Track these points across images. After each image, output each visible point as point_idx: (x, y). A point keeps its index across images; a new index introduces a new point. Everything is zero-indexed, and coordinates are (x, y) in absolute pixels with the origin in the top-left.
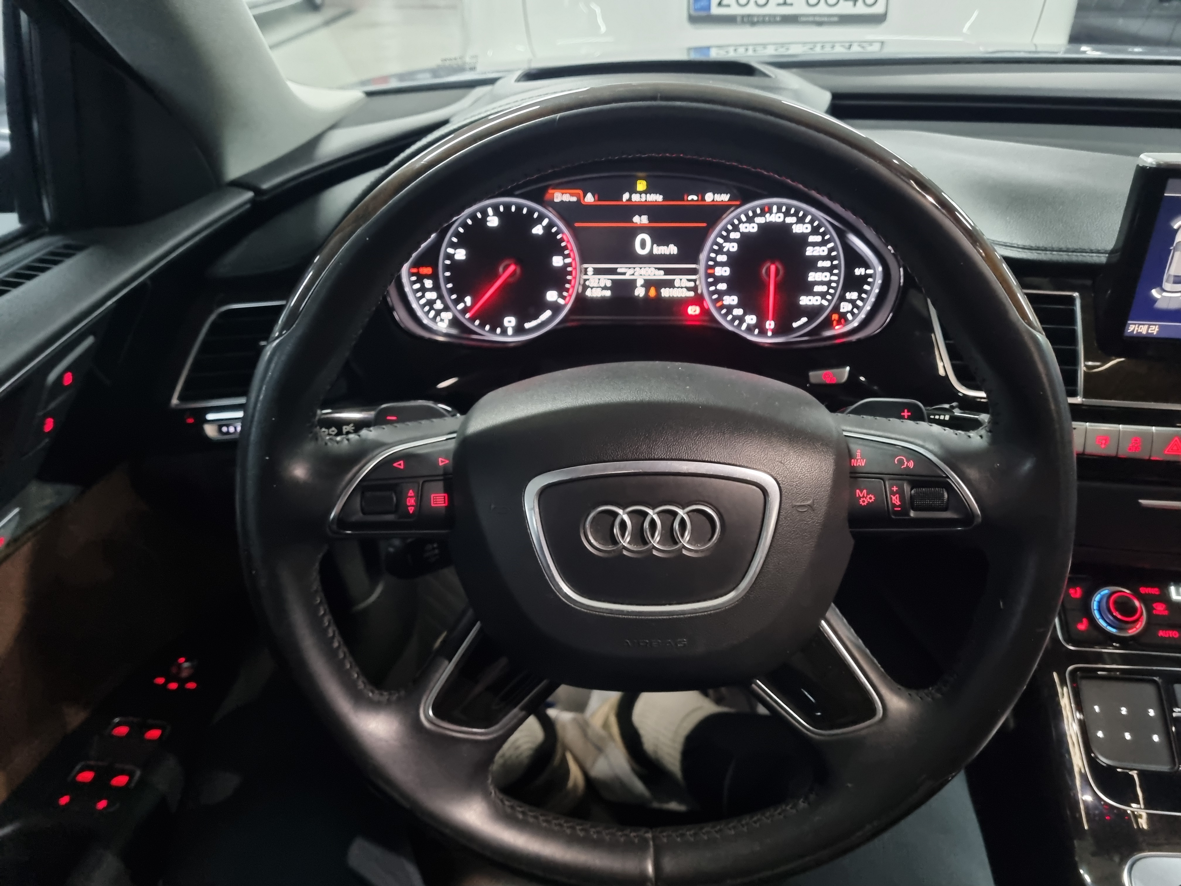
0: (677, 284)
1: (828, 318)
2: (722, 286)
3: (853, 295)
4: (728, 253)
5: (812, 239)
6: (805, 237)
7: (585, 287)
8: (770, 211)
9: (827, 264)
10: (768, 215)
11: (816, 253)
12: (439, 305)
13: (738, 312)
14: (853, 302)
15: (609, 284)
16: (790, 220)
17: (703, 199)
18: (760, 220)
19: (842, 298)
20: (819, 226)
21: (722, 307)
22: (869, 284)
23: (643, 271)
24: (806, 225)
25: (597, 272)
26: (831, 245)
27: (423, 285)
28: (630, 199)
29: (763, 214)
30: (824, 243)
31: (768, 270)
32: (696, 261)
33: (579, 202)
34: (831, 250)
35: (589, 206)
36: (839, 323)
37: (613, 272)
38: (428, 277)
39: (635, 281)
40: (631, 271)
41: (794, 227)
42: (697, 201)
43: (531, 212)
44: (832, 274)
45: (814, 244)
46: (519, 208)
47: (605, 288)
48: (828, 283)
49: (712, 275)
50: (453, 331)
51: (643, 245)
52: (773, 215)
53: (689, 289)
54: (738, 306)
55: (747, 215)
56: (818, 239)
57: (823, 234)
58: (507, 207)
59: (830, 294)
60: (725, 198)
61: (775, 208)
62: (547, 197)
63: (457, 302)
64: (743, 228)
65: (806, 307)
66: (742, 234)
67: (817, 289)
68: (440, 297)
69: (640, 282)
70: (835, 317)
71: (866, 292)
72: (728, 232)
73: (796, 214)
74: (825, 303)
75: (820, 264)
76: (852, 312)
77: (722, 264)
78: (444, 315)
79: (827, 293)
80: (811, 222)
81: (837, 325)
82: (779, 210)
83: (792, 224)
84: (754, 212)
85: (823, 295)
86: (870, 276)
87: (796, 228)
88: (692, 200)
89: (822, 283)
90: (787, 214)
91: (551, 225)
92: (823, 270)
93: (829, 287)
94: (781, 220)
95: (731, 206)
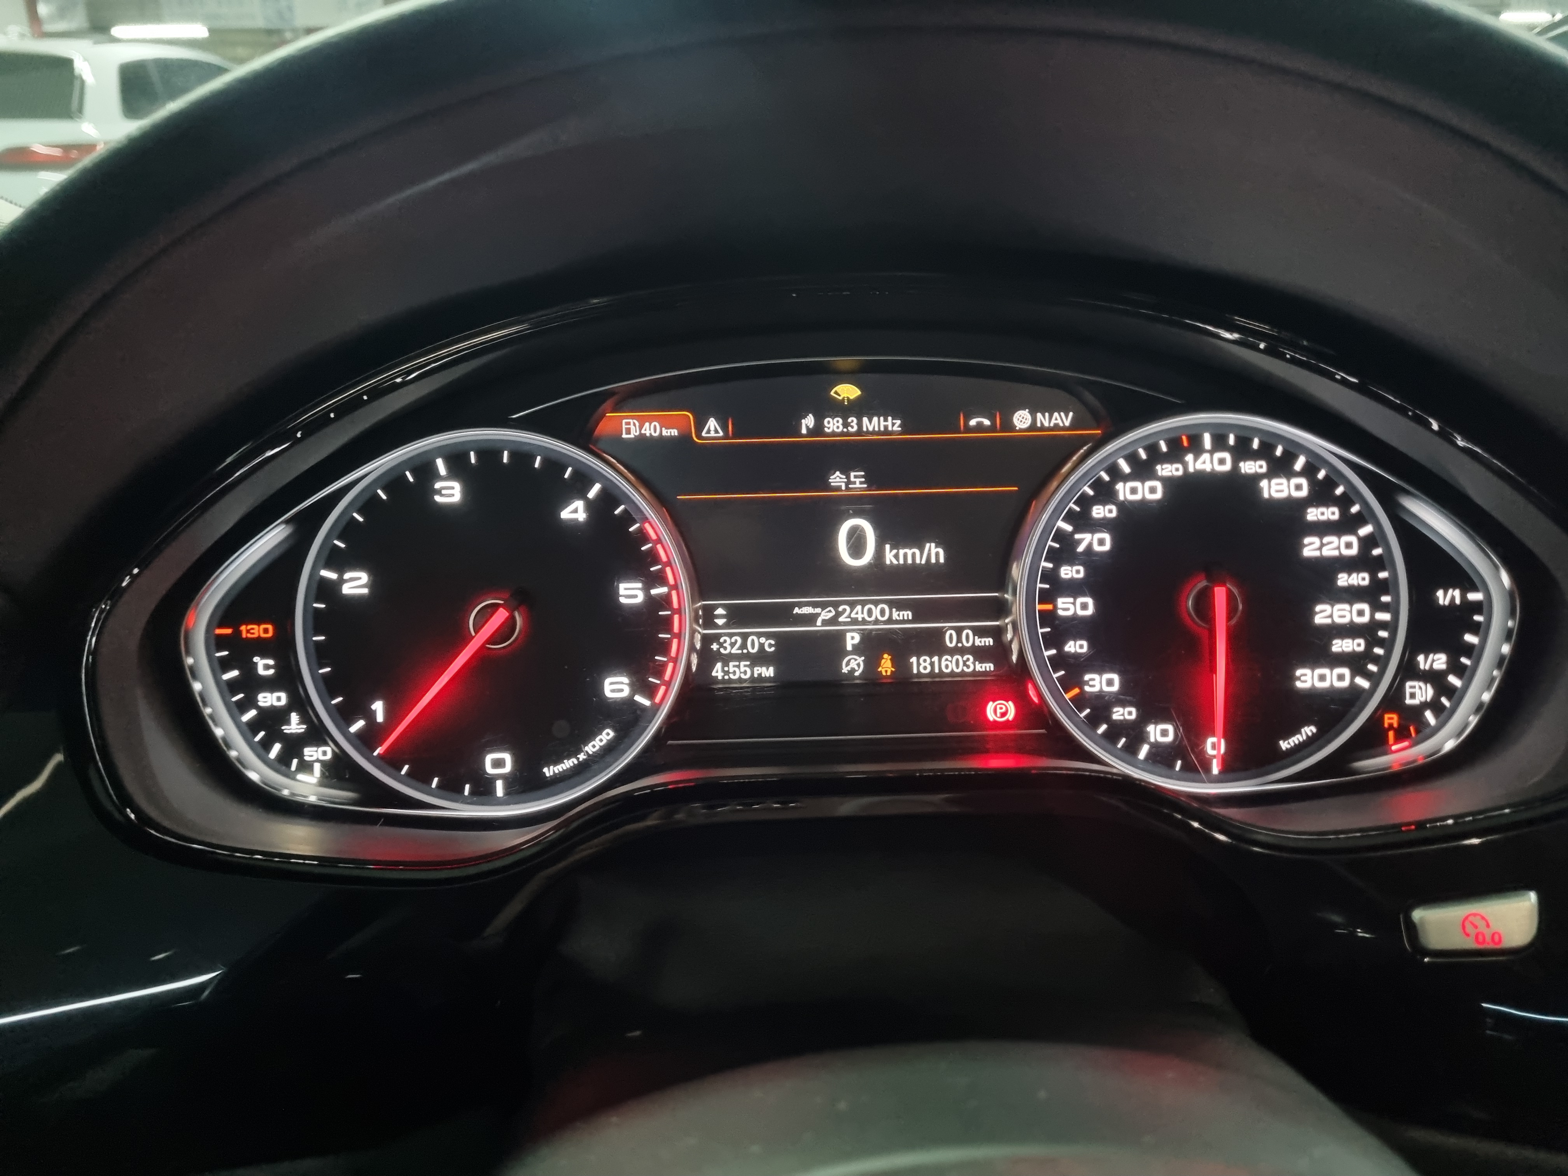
0: (950, 640)
1: (1374, 724)
2: (1076, 647)
3: (1439, 661)
4: (1089, 558)
5: (1314, 514)
6: (1295, 507)
7: (708, 657)
8: (1196, 446)
9: (1361, 579)
10: (1189, 458)
11: (1329, 552)
12: (295, 726)
13: (1124, 714)
14: (1434, 678)
15: (769, 646)
16: (1249, 467)
17: (1008, 425)
18: (1167, 470)
19: (1408, 670)
20: (1331, 482)
21: (1081, 701)
22: (1475, 628)
23: (859, 613)
24: (1295, 481)
25: (738, 617)
26: (1366, 530)
27: (249, 669)
28: (818, 430)
29: (1176, 453)
30: (1346, 525)
31: (1204, 602)
32: (1001, 580)
33: (684, 440)
34: (1367, 543)
35: (713, 450)
36: (1402, 734)
37: (783, 615)
38: (262, 647)
39: (839, 637)
40: (827, 614)
41: (1264, 483)
42: (993, 428)
43: (554, 464)
44: (1377, 606)
45: (1323, 529)
46: (522, 456)
47: (760, 658)
48: (1368, 631)
49: (1049, 618)
50: (340, 796)
51: (857, 545)
52: (1206, 456)
53: (980, 654)
54: (1120, 700)
55: (1132, 459)
56: (1331, 513)
57: (1344, 502)
58: (489, 453)
59: (1376, 659)
60: (1062, 419)
61: (1207, 440)
62: (604, 428)
63: (345, 715)
64: (1123, 491)
65: (1313, 695)
66: (1123, 507)
67: (1340, 646)
68: (299, 703)
69: (852, 639)
70: (1391, 719)
71: (1469, 650)
72: (1085, 502)
73: (1265, 452)
74: (1363, 683)
75: (1343, 580)
76: (1435, 706)
77: (1073, 589)
78: (311, 753)
79: (1367, 656)
80: (1309, 471)
81: (1398, 740)
82: (1220, 443)
83: (1257, 477)
84: (1152, 449)
85: (1356, 662)
86: (1477, 607)
87: (1270, 487)
88: (980, 427)
89: (1350, 631)
90: (1242, 451)
91: (609, 497)
92: (1353, 595)
93: (1373, 641)
94: (1227, 467)
95: (1081, 441)
